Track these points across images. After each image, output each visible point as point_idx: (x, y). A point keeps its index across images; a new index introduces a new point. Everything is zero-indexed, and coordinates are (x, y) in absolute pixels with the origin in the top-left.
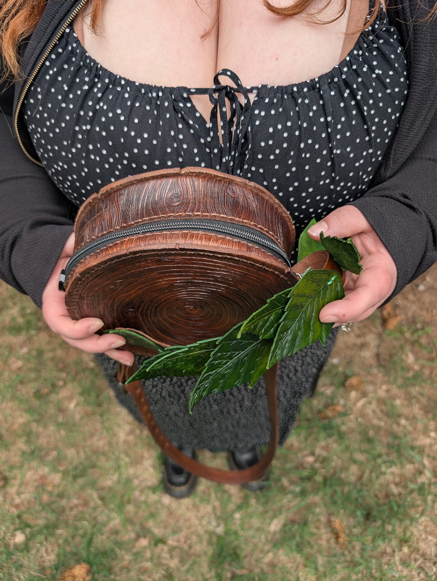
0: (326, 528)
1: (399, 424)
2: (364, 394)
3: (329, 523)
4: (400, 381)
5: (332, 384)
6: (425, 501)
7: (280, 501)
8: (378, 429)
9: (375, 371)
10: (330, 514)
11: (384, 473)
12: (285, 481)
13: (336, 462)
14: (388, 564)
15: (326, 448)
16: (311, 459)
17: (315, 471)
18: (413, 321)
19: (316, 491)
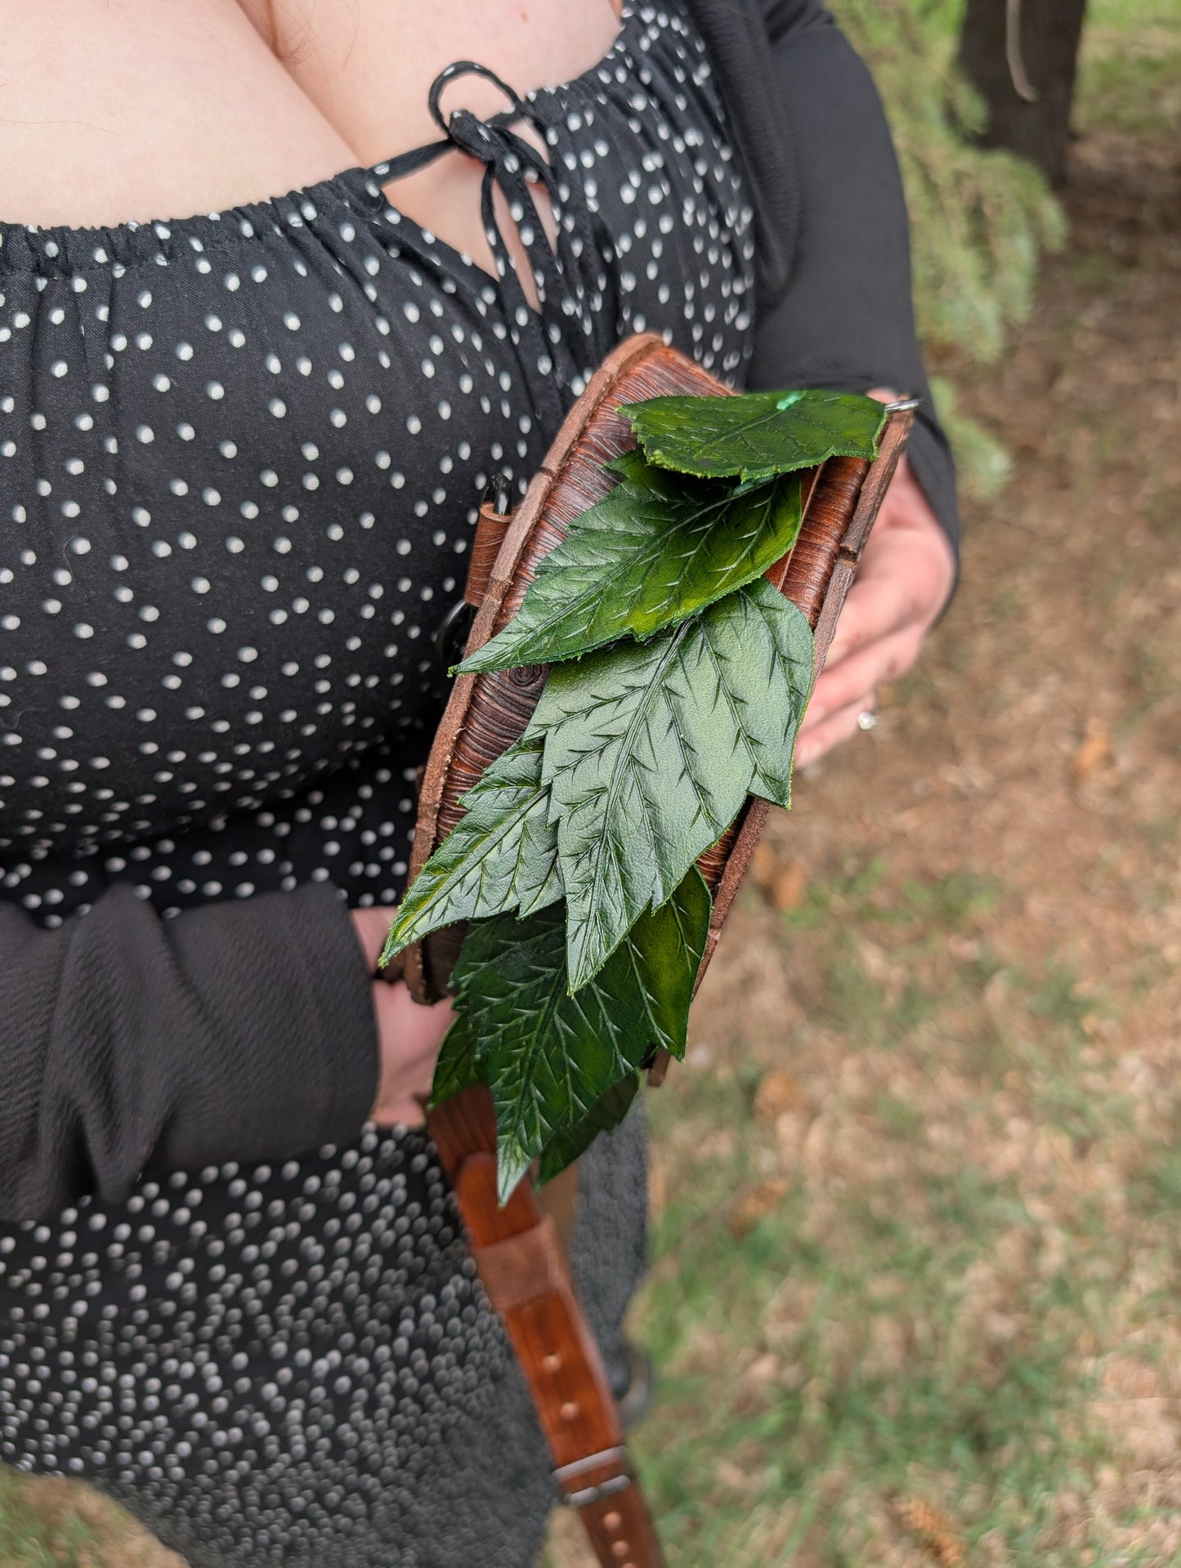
0: (895, 1542)
1: (928, 1146)
2: (812, 1112)
3: (899, 1525)
4: (878, 1031)
5: (720, 1125)
6: (1082, 1313)
7: (742, 1545)
8: (888, 1188)
9: (807, 1034)
10: (891, 1495)
11: (957, 1299)
12: (729, 1474)
13: (832, 1337)
14: (1088, 1545)
15: (791, 1312)
16: (765, 1368)
17: (792, 1397)
18: (831, 863)
19: (819, 1453)
